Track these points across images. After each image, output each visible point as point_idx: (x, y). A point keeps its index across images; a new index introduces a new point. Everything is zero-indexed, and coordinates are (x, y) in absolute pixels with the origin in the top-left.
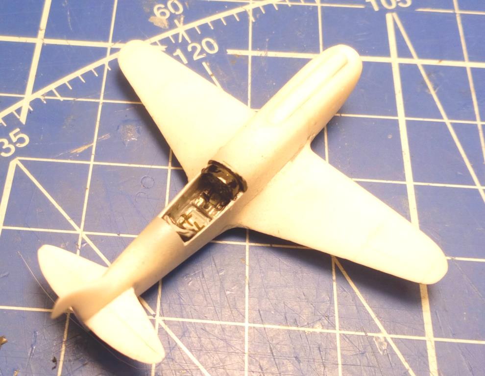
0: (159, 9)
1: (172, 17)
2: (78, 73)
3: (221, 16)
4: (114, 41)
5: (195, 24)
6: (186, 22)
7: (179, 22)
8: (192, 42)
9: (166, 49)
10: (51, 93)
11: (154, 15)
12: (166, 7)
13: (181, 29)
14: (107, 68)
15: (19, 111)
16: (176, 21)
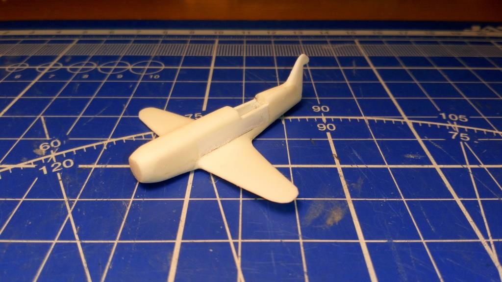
0: (44, 145)
1: (51, 148)
3: (84, 147)
5: (64, 153)
6: (58, 151)
7: (54, 151)
8: (57, 161)
9: (36, 166)
11: (39, 149)
12: (49, 144)
13: (53, 155)
16: (52, 151)
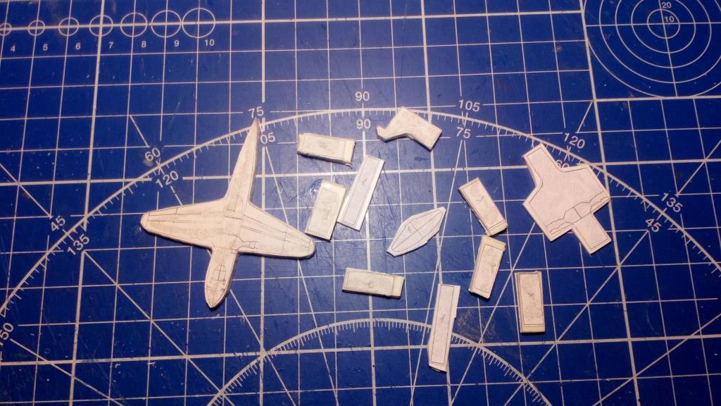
0: (148, 154)
1: (155, 159)
2: (109, 199)
3: (179, 156)
4: (126, 178)
5: (166, 163)
6: (162, 162)
8: (165, 173)
9: (152, 180)
10: (97, 212)
11: (146, 159)
12: (151, 154)
13: (159, 167)
14: (123, 194)
15: (82, 224)
16: (157, 162)
